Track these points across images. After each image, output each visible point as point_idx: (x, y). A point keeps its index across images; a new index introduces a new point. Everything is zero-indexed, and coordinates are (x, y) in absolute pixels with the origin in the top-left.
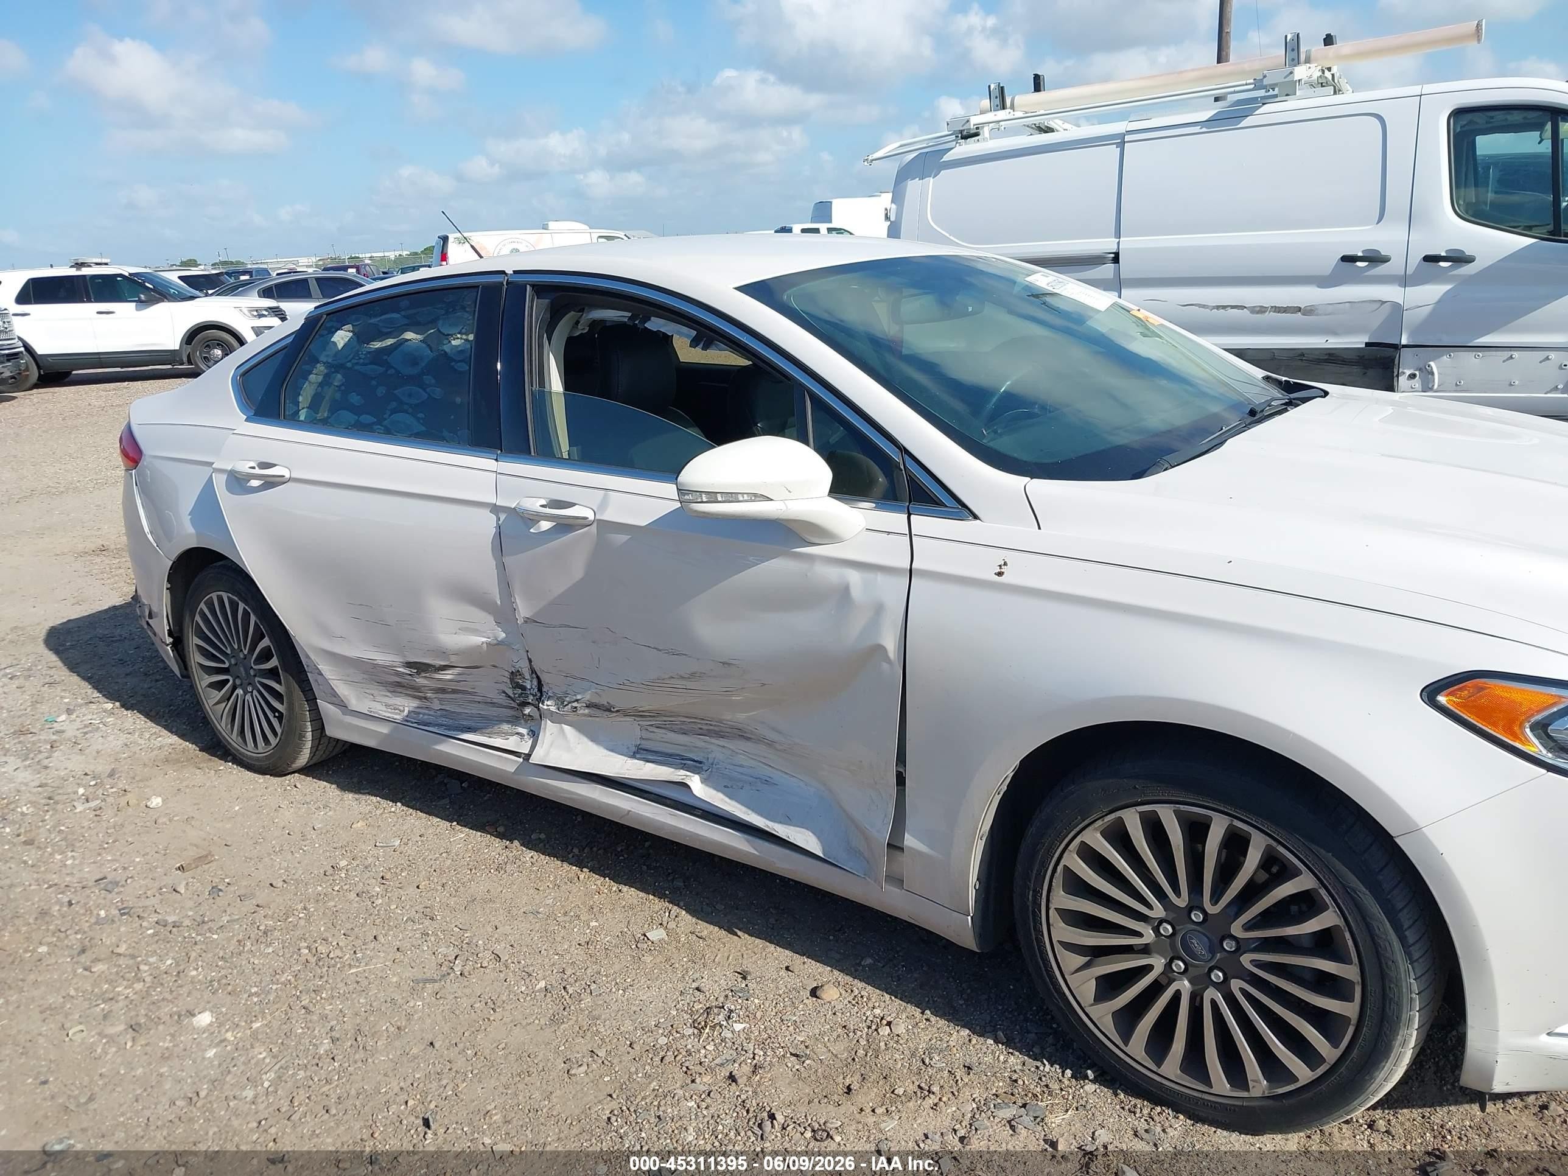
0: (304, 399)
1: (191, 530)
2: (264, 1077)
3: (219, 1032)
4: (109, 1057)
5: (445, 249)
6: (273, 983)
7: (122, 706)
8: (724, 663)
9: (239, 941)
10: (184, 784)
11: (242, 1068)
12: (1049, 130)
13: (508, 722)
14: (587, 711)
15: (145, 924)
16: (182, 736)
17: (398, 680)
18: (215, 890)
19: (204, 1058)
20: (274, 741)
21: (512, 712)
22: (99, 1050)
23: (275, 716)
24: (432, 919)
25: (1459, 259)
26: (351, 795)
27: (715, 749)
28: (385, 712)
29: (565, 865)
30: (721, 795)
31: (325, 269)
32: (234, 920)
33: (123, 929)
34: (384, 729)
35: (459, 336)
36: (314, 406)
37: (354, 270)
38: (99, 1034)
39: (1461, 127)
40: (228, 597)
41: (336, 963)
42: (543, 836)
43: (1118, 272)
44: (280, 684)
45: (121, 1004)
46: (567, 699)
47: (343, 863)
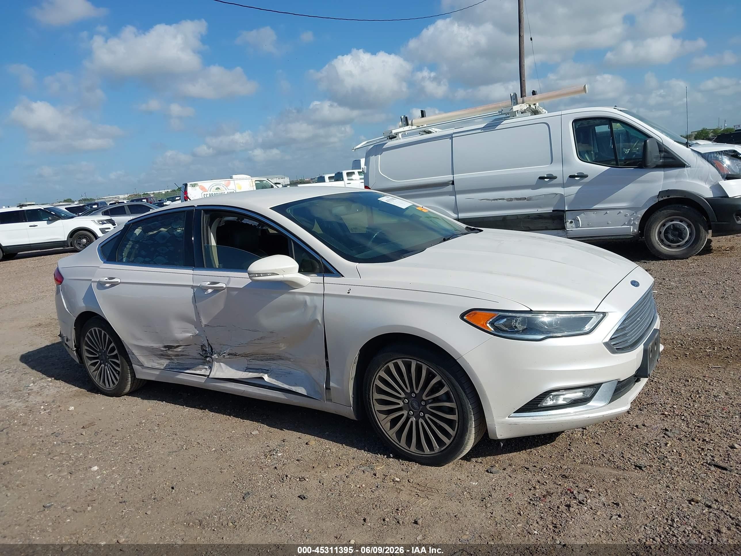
0: (125, 254)
1: (83, 305)
2: (117, 482)
3: (101, 471)
4: (62, 482)
5: (186, 189)
6: (119, 457)
7: (55, 379)
8: (271, 332)
9: (106, 447)
10: (82, 402)
11: (109, 480)
12: (430, 132)
13: (201, 365)
14: (228, 357)
15: (71, 444)
16: (80, 387)
17: (162, 353)
18: (96, 433)
19: (96, 479)
20: (116, 383)
21: (202, 361)
22: (59, 480)
23: (117, 373)
24: (176, 435)
25: (582, 176)
26: (146, 401)
27: (272, 365)
28: (158, 366)
29: (225, 416)
30: (274, 380)
31: (132, 201)
32: (104, 441)
33: (63, 447)
34: (157, 372)
35: (180, 228)
36: (128, 256)
37: (145, 200)
38: (58, 476)
39: (578, 126)
40: (98, 329)
41: (141, 450)
42: (217, 407)
43: (454, 188)
44: (118, 360)
45: (65, 467)
46: (221, 353)
47: (144, 421)
